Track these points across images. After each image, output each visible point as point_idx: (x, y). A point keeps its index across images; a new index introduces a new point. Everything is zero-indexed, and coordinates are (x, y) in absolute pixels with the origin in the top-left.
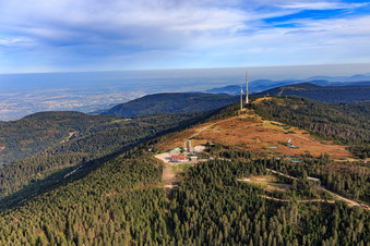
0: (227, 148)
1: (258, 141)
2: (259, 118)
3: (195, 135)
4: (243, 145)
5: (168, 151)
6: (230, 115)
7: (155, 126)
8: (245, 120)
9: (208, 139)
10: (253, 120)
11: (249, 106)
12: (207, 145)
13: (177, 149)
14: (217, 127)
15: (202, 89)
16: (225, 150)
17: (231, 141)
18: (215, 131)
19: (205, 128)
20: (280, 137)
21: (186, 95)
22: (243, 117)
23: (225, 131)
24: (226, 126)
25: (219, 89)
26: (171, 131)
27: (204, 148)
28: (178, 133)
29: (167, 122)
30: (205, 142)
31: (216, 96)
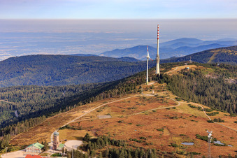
0: (116, 144)
1: (166, 133)
2: (172, 97)
3: (69, 122)
4: (142, 139)
5: (23, 148)
6: (128, 91)
7: (18, 105)
8: (150, 100)
9: (90, 129)
10: (161, 100)
11: (159, 79)
12: (85, 139)
13: (38, 145)
14: (106, 111)
15: (98, 50)
16: (111, 147)
17: (124, 132)
18: (102, 116)
19: (87, 112)
20: (200, 127)
21: (71, 59)
22: (148, 94)
23: (116, 116)
24: (120, 109)
25: (123, 51)
26: (40, 113)
27: (80, 143)
28: (44, 119)
29: (38, 99)
30: (82, 133)
31: (117, 60)
